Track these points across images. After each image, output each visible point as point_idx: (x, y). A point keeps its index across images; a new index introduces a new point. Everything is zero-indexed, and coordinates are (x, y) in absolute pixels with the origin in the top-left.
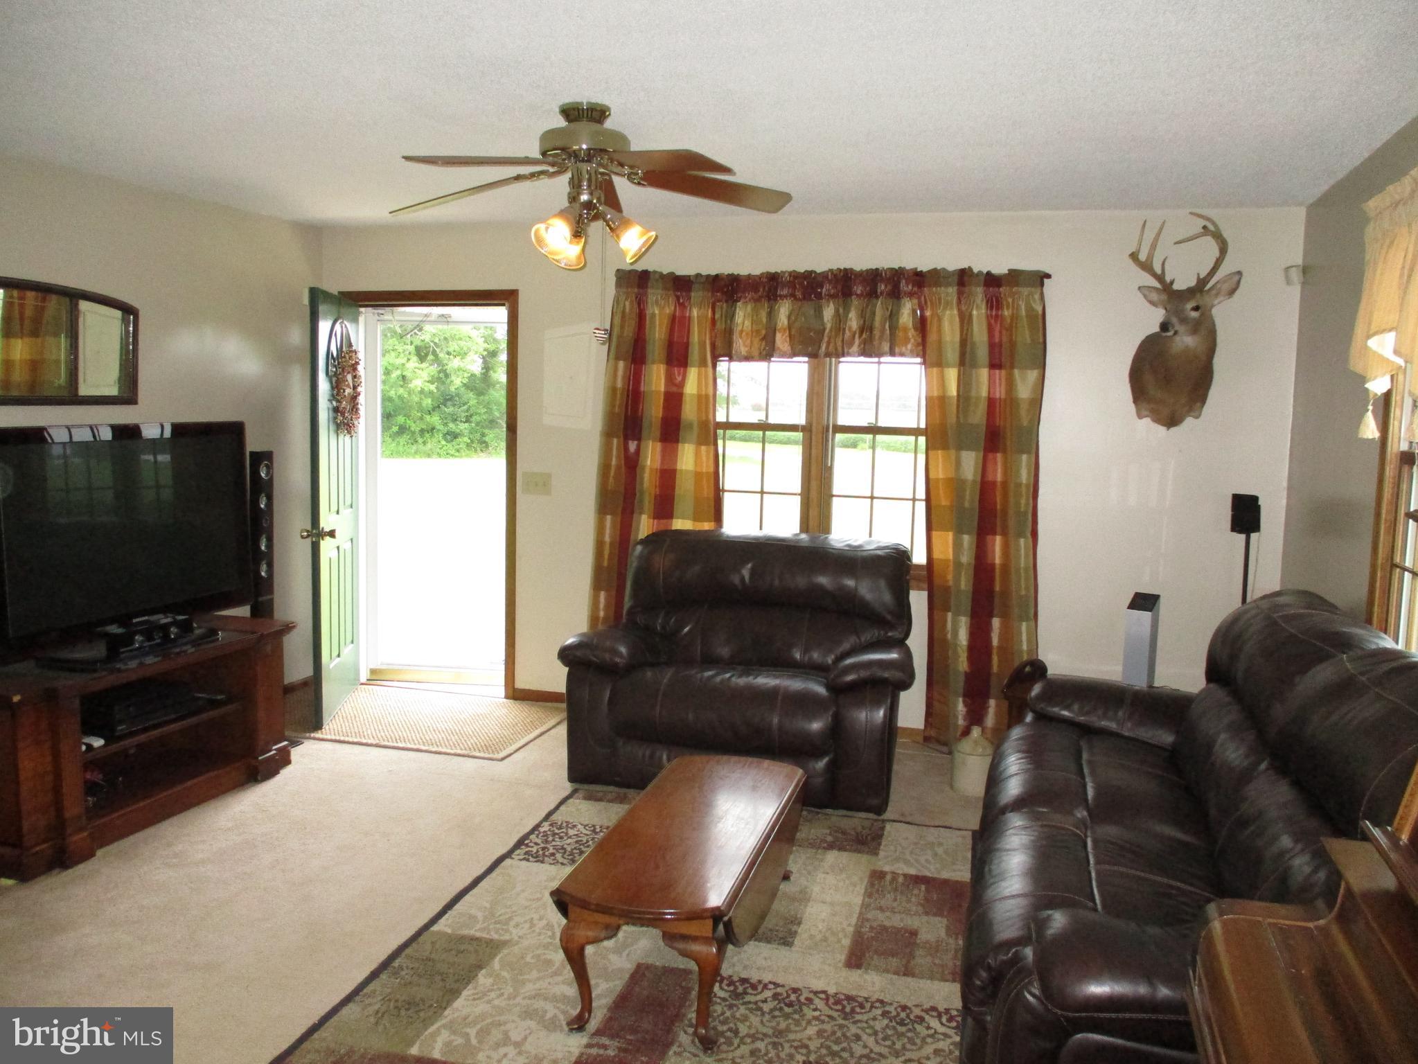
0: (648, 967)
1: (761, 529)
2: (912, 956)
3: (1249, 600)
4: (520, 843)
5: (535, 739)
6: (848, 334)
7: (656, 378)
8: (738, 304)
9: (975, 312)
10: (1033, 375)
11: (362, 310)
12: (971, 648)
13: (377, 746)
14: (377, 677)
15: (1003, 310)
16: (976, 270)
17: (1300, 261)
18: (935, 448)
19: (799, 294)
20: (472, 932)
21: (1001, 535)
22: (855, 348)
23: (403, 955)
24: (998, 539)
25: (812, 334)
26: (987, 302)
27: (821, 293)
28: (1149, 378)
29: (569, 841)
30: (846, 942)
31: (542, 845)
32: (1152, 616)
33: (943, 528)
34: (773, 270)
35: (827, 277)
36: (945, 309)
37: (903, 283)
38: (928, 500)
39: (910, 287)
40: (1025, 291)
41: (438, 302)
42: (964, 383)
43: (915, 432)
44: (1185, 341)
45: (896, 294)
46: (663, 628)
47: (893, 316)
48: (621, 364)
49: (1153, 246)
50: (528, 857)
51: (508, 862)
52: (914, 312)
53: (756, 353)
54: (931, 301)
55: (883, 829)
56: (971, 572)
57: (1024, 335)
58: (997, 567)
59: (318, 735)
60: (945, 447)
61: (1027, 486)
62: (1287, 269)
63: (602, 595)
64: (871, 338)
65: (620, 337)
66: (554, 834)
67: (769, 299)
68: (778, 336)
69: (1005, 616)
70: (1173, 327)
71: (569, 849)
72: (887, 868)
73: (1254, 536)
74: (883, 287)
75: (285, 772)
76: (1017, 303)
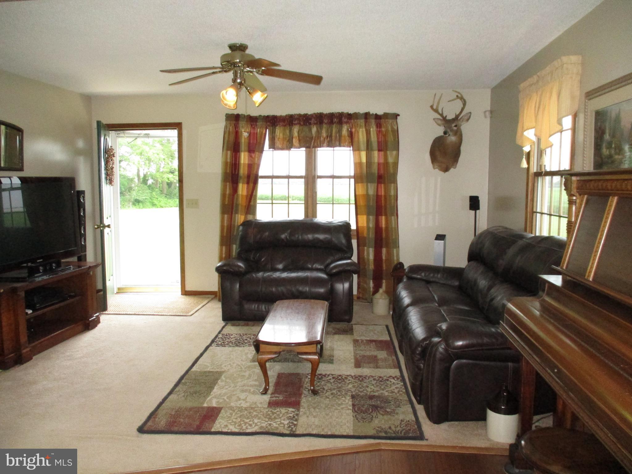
0: (282, 374)
1: (288, 217)
2: (377, 363)
3: (477, 234)
4: (213, 341)
5: (201, 308)
6: (322, 139)
7: (244, 158)
8: (277, 127)
9: (371, 129)
10: (394, 153)
11: (110, 132)
12: (375, 260)
13: (134, 314)
14: (120, 291)
15: (382, 128)
16: (371, 113)
17: (489, 108)
18: (358, 183)
19: (302, 123)
20: (208, 370)
21: (384, 216)
22: (325, 144)
23: (184, 378)
24: (383, 217)
25: (308, 139)
26: (376, 126)
27: (311, 122)
28: (438, 153)
29: (232, 339)
30: (353, 361)
31: (222, 341)
32: (444, 242)
33: (362, 214)
34: (291, 113)
35: (313, 115)
36: (360, 128)
37: (343, 118)
38: (356, 204)
39: (346, 120)
40: (390, 121)
41: (147, 128)
42: (368, 157)
43: (350, 177)
44: (452, 138)
45: (340, 123)
46: (254, 258)
47: (340, 131)
48: (229, 152)
49: (438, 103)
50: (218, 345)
51: (211, 348)
52: (348, 130)
53: (285, 146)
54: (355, 125)
55: (352, 327)
56: (374, 231)
57: (390, 138)
58: (384, 229)
59: (106, 312)
60: (362, 182)
61: (394, 195)
62: (485, 112)
63: (224, 248)
64: (331, 140)
65: (228, 141)
66: (225, 338)
67: (290, 125)
68: (294, 140)
69: (387, 246)
70: (448, 133)
71: (233, 342)
72: (358, 338)
73: (478, 211)
74: (336, 120)
75: (99, 326)
76: (388, 125)
